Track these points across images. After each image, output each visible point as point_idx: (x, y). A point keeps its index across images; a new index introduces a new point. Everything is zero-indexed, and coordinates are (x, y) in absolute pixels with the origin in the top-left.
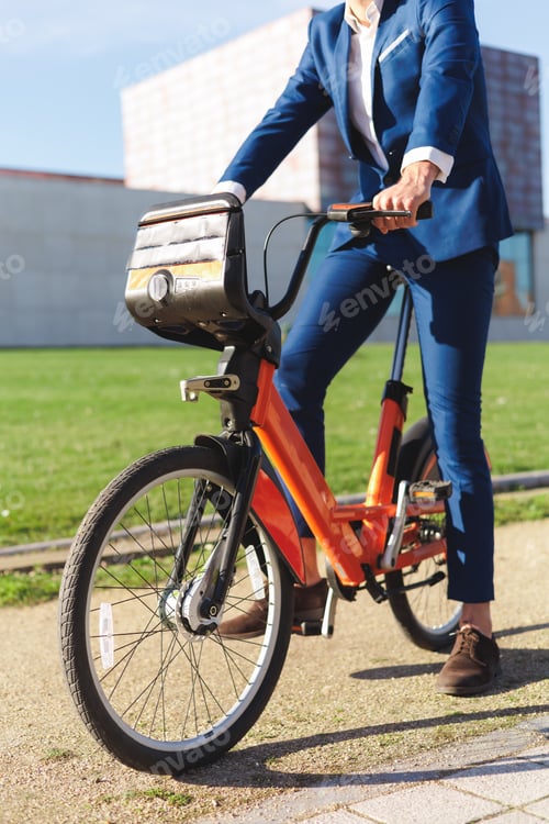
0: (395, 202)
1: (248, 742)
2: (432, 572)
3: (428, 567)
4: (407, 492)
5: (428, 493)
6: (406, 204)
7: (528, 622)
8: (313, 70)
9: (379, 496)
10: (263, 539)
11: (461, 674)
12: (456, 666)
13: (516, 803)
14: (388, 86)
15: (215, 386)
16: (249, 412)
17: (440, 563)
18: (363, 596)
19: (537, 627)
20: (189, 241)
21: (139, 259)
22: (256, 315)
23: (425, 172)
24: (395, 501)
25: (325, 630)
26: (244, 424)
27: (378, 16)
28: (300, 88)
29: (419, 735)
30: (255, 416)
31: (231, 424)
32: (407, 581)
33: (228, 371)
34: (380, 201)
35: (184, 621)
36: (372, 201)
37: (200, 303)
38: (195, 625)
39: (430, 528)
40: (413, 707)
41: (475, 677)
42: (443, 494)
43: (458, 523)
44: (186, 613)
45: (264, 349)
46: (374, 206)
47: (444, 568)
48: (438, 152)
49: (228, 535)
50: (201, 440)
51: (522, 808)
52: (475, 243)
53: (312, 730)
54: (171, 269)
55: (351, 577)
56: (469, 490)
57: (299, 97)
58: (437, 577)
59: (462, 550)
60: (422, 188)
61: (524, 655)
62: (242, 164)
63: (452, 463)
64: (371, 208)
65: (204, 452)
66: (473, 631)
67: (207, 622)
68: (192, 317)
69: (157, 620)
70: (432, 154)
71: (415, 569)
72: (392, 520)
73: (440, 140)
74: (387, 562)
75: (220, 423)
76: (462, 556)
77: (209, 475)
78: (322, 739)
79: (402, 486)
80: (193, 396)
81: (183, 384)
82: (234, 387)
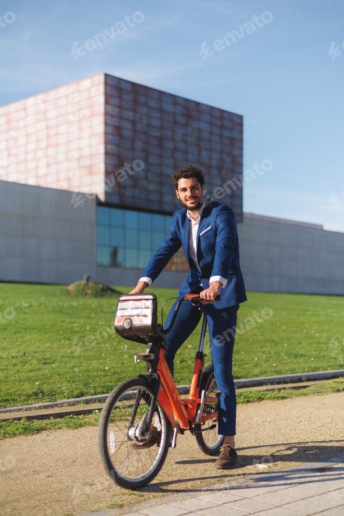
0: (208, 294)
1: (154, 481)
2: (210, 425)
3: (209, 423)
4: (205, 394)
5: (213, 395)
6: (212, 295)
7: (245, 446)
8: (176, 232)
9: (194, 395)
10: (160, 410)
11: (224, 461)
12: (222, 459)
13: (248, 496)
14: (203, 245)
15: (146, 358)
16: (156, 366)
17: (215, 421)
18: (187, 433)
19: (249, 448)
20: (138, 308)
21: (119, 313)
22: (161, 334)
23: (218, 285)
24: (200, 397)
25: (173, 445)
26: (154, 370)
27: (200, 218)
28: (171, 240)
29: (213, 480)
30: (158, 368)
31: (150, 370)
32: (203, 427)
33: (149, 352)
34: (202, 294)
35: (136, 437)
36: (199, 293)
37: (143, 329)
38: (139, 439)
39: (210, 408)
40: (208, 472)
41: (228, 463)
42: (218, 395)
43: (223, 406)
44: (137, 435)
45: (161, 344)
46: (201, 296)
47: (217, 423)
48: (223, 278)
49: (150, 408)
50: (141, 376)
51: (250, 498)
52: (233, 303)
53: (175, 479)
54: (132, 318)
55: (184, 425)
56: (228, 394)
57: (171, 244)
58: (213, 427)
59: (225, 417)
60: (217, 291)
61: (245, 457)
62: (151, 270)
63: (222, 384)
64: (199, 297)
65: (142, 380)
66: (229, 446)
67: (143, 438)
68: (138, 334)
69: (126, 438)
70: (220, 279)
71: (204, 424)
72: (199, 404)
73: (224, 274)
74: (197, 420)
75: (146, 370)
76: (225, 420)
77: (143, 388)
78: (180, 481)
79: (203, 392)
80: (138, 361)
81: (135, 357)
82: (152, 358)
